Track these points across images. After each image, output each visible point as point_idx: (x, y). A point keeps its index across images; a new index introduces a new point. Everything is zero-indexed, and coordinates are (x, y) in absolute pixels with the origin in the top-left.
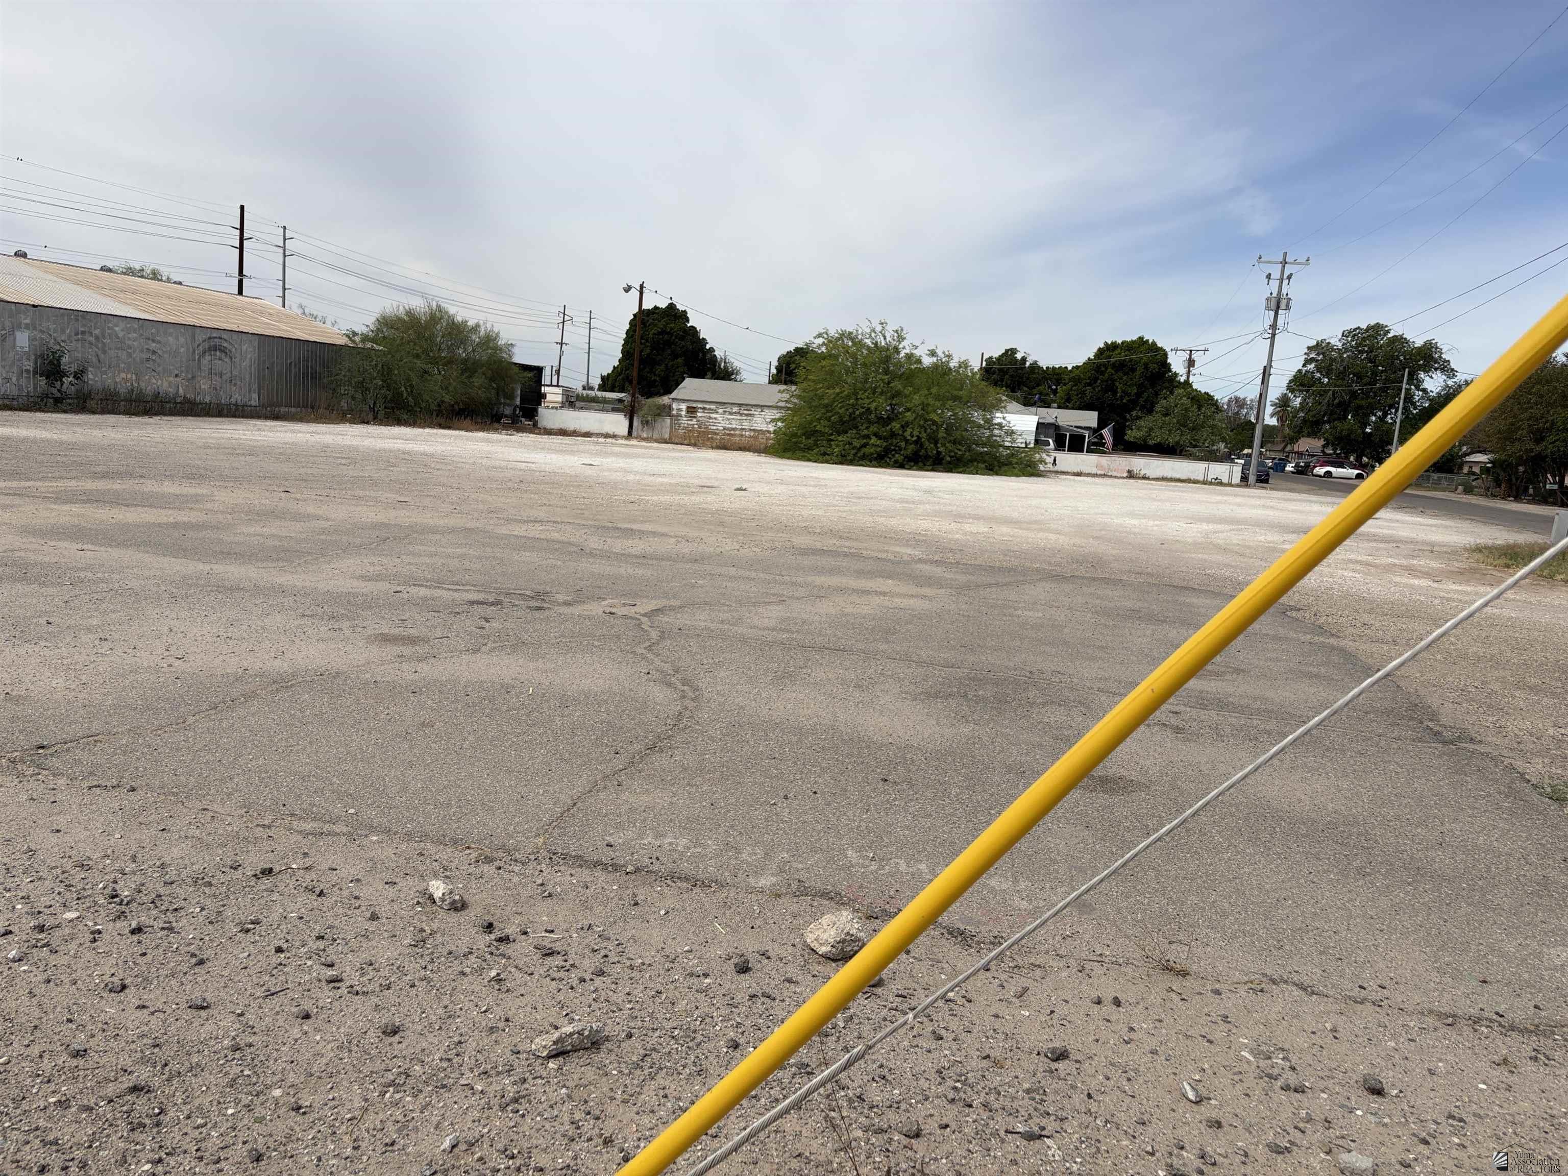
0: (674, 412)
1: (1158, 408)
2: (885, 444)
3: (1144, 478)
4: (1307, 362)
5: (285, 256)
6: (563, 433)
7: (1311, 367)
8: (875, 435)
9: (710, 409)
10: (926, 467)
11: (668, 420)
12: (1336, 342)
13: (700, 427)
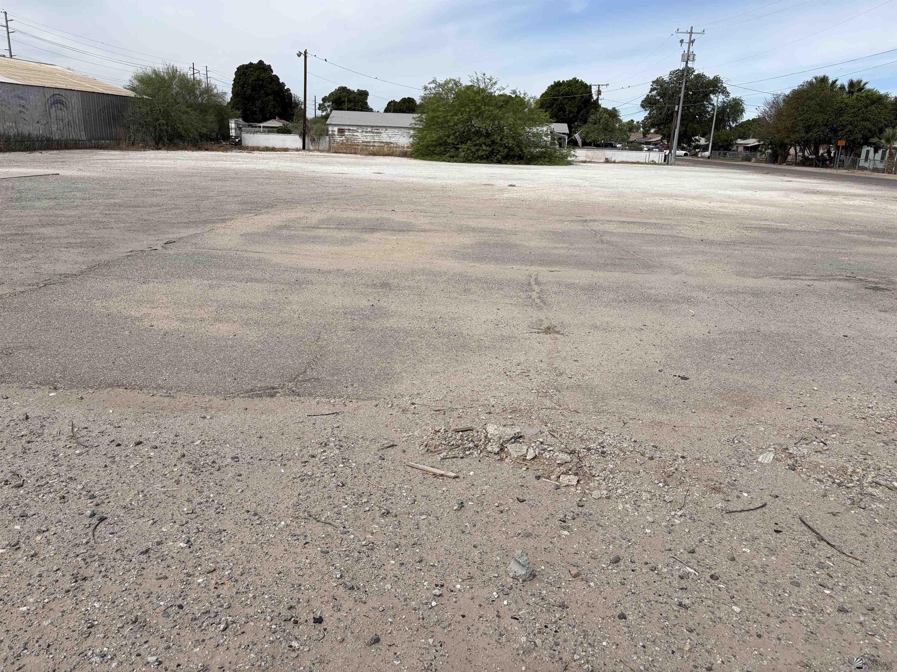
0: (330, 133)
1: (590, 120)
2: (490, 149)
3: (614, 162)
4: (652, 90)
5: (8, 33)
6: (267, 149)
7: (654, 93)
8: (485, 143)
9: (353, 130)
10: (515, 162)
11: (327, 138)
12: (666, 78)
13: (347, 142)
